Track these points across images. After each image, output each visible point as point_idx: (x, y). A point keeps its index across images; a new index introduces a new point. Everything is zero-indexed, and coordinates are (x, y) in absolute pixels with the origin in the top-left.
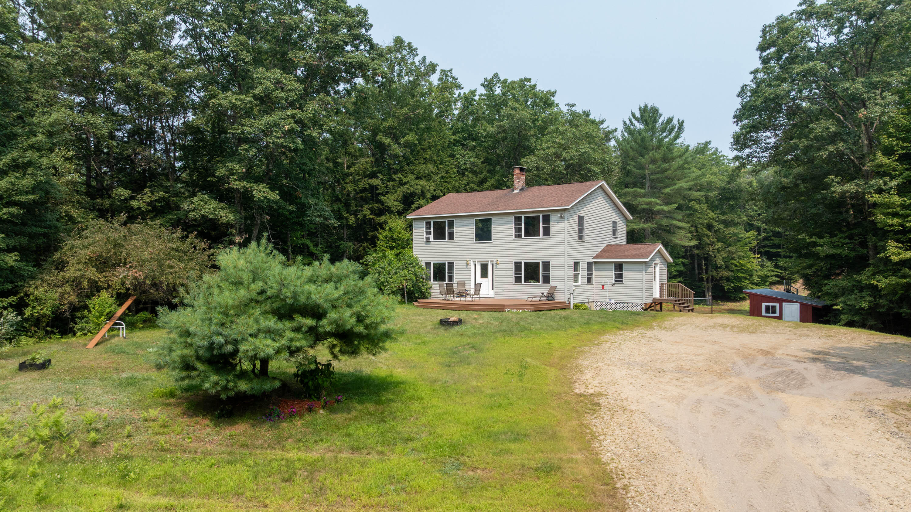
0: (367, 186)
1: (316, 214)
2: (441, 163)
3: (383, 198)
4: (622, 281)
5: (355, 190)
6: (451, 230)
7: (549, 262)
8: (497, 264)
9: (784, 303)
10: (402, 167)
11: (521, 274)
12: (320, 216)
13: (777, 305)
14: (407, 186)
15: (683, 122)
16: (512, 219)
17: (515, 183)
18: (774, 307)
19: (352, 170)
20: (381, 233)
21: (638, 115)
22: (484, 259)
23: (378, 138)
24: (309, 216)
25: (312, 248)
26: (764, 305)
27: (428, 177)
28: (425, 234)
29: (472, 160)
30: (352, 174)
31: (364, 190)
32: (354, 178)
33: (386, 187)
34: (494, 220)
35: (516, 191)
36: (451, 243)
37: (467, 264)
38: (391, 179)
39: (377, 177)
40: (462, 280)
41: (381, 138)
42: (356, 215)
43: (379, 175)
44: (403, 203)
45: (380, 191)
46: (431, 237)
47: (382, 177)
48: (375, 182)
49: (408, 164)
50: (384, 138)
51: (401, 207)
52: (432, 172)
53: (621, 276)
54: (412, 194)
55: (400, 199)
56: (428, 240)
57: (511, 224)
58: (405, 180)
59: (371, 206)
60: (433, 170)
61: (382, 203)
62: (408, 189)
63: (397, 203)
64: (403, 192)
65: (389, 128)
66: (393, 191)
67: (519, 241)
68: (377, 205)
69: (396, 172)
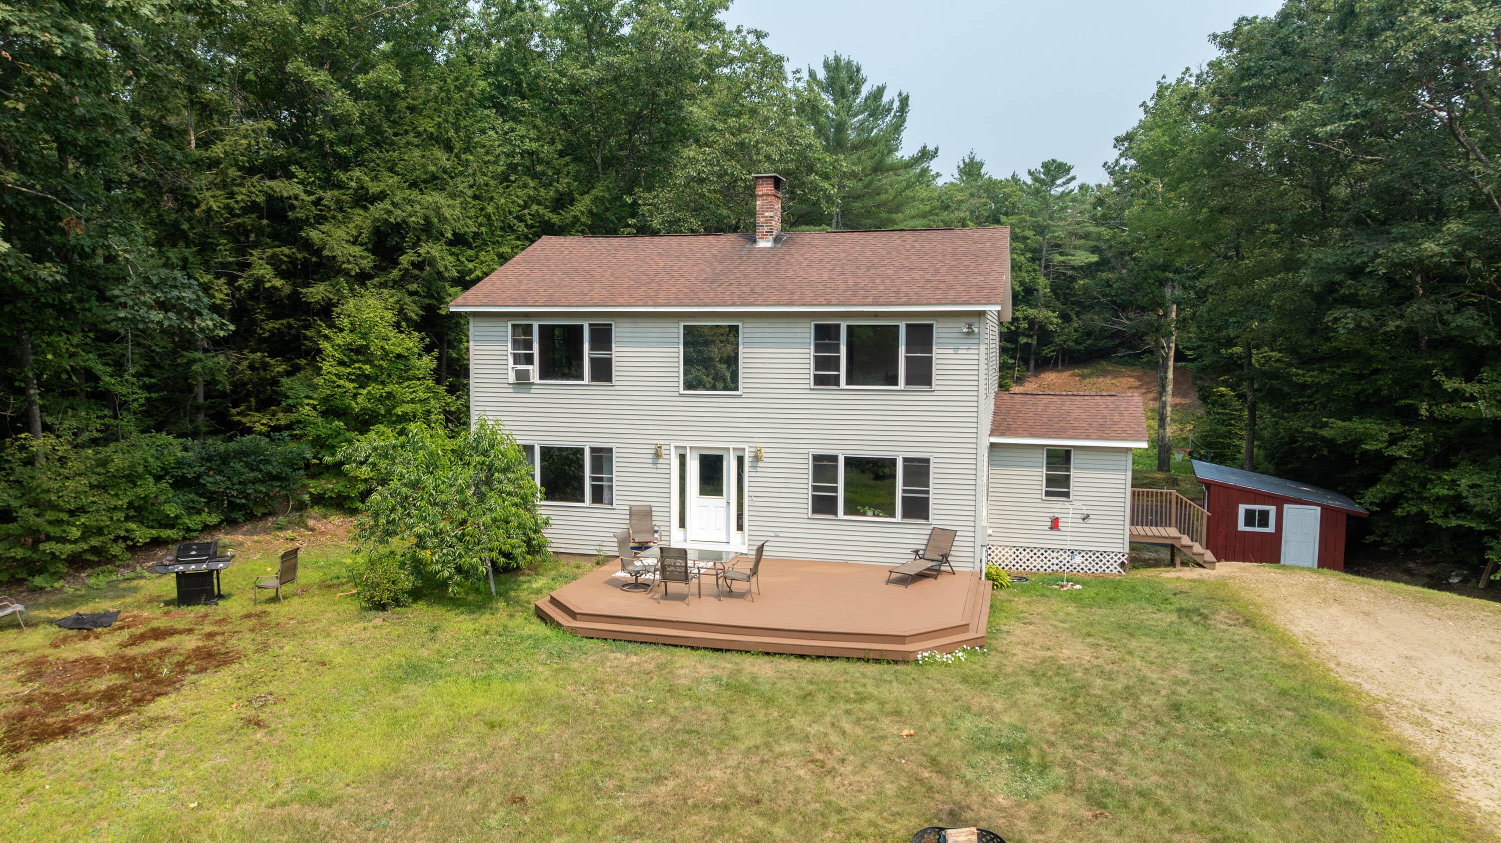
0: (261, 199)
1: (148, 298)
2: (467, 150)
3: (314, 235)
4: (1067, 495)
5: (227, 207)
6: (600, 354)
7: (927, 461)
8: (757, 458)
9: (1286, 506)
10: (360, 152)
11: (835, 490)
12: (163, 306)
13: (1272, 510)
14: (386, 204)
15: (907, 98)
16: (808, 332)
17: (761, 220)
18: (1264, 515)
19: (218, 150)
20: (327, 338)
21: (821, 75)
22: (712, 444)
23: (290, 68)
24: (124, 305)
25: (107, 380)
26: (1242, 508)
27: (434, 181)
28: (511, 360)
29: (528, 145)
30: (214, 163)
31: (252, 207)
32: (224, 173)
33: (317, 202)
34: (745, 331)
35: (764, 244)
36: (600, 390)
37: (657, 455)
38: (329, 183)
39: (290, 176)
40: (641, 501)
41: (299, 69)
42: (232, 280)
43: (293, 168)
44: (373, 252)
45: (300, 214)
46: (534, 369)
47: (301, 174)
48: (281, 187)
49: (378, 145)
50: (308, 69)
51: (368, 262)
52: (445, 171)
53: (1065, 481)
54: (399, 228)
55: (364, 238)
56: (522, 379)
57: (802, 345)
58: (374, 188)
59: (269, 252)
60: (448, 165)
61: (307, 245)
62: (389, 212)
63: (357, 250)
64: (376, 220)
65: (324, 41)
66: (340, 216)
67: (827, 395)
68: (286, 250)
69: (344, 163)
